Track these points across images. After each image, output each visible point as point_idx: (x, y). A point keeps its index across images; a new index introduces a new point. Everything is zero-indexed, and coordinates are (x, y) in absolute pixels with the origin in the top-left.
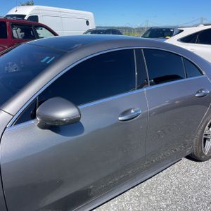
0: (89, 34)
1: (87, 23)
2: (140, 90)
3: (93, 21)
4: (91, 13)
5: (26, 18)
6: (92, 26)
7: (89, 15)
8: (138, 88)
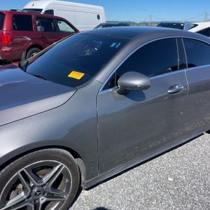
0: (101, 28)
1: (98, 17)
2: (182, 71)
3: (104, 15)
4: (102, 8)
5: (43, 11)
6: (103, 20)
7: (100, 9)
8: (180, 69)
